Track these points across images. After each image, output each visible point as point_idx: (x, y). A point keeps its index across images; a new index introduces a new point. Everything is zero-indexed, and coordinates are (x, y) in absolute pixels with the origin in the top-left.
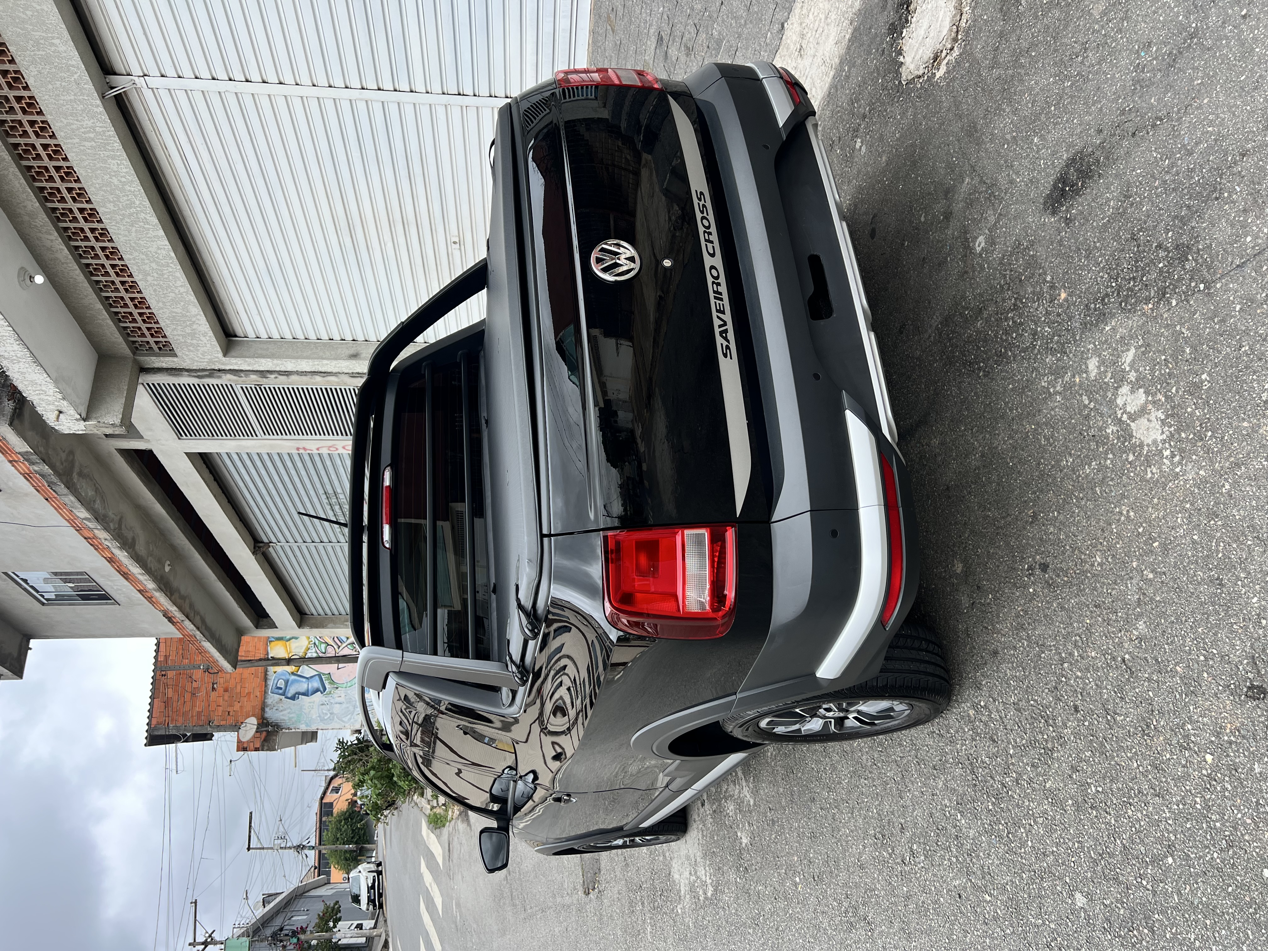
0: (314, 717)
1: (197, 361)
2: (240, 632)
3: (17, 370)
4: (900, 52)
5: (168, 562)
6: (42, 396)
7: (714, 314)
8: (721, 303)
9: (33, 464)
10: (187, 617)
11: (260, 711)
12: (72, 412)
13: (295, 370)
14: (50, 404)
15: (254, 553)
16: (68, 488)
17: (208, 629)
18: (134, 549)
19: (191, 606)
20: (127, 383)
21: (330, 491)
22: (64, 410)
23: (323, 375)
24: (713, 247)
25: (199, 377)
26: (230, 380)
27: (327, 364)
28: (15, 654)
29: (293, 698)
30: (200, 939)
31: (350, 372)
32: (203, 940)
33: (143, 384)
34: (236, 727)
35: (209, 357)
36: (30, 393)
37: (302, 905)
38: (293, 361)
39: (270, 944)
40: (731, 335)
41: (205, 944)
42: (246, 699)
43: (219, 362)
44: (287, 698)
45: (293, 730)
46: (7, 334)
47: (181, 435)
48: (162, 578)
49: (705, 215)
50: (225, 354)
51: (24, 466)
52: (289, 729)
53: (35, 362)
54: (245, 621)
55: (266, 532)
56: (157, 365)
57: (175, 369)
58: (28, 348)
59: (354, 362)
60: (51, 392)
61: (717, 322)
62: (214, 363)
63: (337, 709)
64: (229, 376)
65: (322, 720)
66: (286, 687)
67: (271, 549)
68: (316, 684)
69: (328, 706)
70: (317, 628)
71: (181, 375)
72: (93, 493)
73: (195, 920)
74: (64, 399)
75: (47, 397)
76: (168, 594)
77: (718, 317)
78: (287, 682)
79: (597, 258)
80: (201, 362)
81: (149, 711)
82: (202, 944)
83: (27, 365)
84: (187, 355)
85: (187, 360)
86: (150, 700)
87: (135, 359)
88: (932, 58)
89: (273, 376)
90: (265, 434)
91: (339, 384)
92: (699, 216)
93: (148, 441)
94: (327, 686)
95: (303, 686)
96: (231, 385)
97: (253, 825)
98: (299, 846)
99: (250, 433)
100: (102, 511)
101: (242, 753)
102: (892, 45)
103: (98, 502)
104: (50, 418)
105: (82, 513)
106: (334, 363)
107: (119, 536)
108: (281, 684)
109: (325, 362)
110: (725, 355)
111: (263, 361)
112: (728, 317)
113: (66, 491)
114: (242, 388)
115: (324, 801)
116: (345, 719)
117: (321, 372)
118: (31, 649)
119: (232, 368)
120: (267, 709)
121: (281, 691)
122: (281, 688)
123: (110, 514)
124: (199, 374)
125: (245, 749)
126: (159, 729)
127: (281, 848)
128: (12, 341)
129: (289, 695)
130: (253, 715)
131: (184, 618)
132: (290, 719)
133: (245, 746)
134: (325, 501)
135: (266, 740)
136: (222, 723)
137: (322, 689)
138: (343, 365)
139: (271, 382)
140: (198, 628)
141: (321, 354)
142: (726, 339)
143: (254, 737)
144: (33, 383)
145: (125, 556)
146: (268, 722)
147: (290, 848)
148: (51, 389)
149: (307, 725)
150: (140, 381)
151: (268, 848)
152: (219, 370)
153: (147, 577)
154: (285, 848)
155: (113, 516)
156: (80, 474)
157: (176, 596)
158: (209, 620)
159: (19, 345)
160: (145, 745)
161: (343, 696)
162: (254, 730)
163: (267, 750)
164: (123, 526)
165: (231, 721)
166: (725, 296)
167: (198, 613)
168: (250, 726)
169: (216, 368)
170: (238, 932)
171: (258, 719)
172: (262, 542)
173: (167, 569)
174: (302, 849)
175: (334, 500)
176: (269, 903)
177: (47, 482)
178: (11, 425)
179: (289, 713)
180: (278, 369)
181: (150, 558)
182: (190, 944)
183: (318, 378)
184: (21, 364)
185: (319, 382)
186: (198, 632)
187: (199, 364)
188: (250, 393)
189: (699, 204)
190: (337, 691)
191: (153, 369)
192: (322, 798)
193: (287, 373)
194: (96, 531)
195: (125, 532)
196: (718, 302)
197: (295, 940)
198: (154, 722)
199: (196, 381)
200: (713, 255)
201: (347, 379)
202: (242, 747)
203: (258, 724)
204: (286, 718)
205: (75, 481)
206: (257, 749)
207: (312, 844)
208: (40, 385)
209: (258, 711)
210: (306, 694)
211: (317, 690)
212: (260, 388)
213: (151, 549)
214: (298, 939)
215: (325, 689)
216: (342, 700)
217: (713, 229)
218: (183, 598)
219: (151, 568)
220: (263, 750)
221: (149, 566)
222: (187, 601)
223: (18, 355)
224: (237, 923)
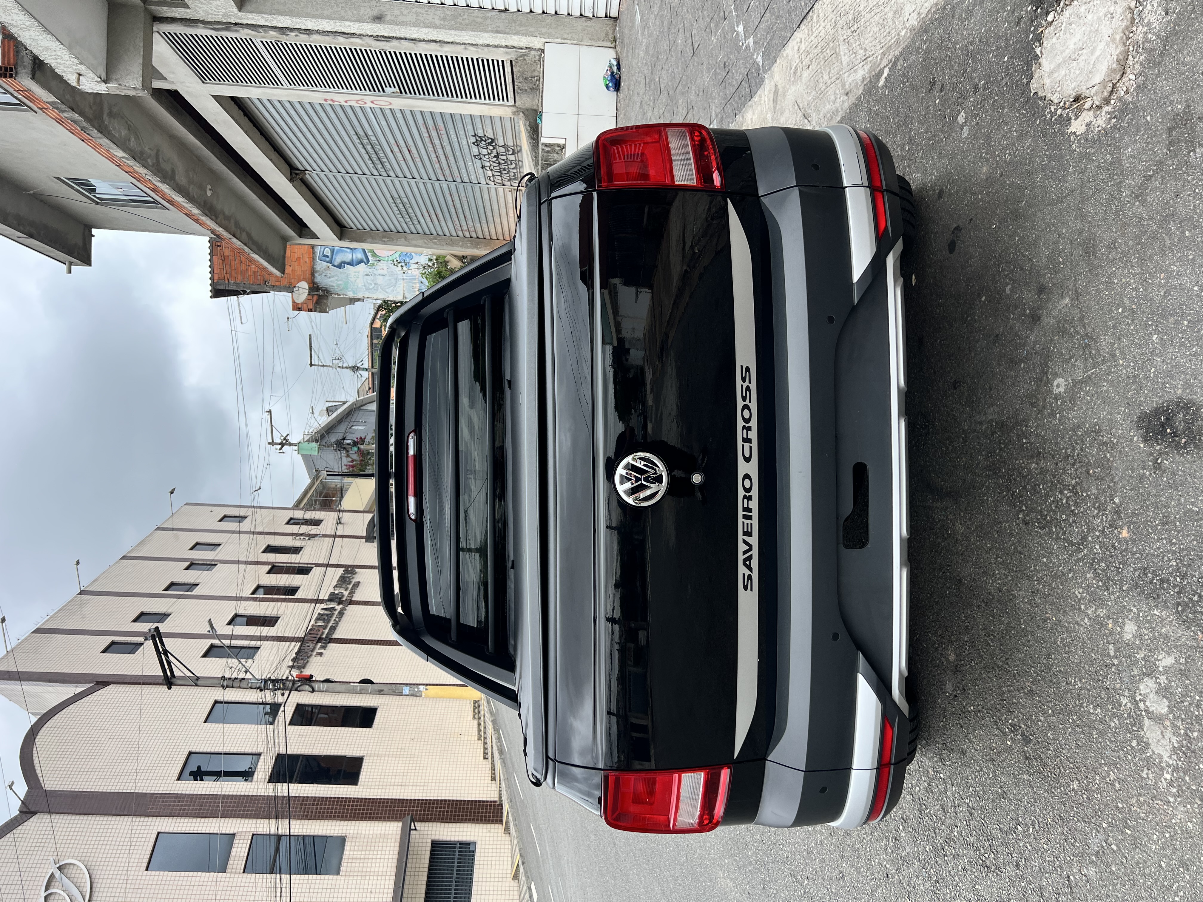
0: (359, 286)
1: (212, 14)
2: (285, 240)
3: (28, 37)
4: (1039, 38)
5: (209, 187)
6: (59, 61)
7: (741, 537)
8: (749, 522)
9: (63, 112)
10: (234, 236)
11: (310, 276)
12: (92, 75)
13: (316, 29)
14: (68, 67)
15: (291, 180)
16: (101, 133)
17: (255, 243)
18: (175, 180)
19: (237, 224)
20: (142, 38)
21: (361, 133)
22: (82, 73)
23: (346, 36)
24: (751, 447)
25: (215, 29)
26: (248, 35)
27: (350, 26)
28: (81, 244)
29: (339, 266)
30: (278, 440)
31: (375, 34)
32: (280, 441)
33: (158, 32)
34: (290, 288)
35: (224, 11)
36: (46, 57)
37: (359, 416)
38: (313, 20)
39: (335, 450)
40: (755, 563)
41: (282, 444)
42: (296, 264)
43: (235, 16)
44: (334, 265)
45: (342, 296)
46: (10, 5)
47: (205, 79)
48: (205, 203)
49: (747, 402)
50: (240, 9)
51: (55, 113)
52: (337, 294)
53: (45, 31)
54: (289, 231)
55: (300, 160)
56: (169, 15)
57: (190, 20)
58: (35, 19)
59: (379, 25)
60: (67, 57)
61: (742, 547)
62: (229, 16)
63: (380, 280)
64: (247, 31)
65: (368, 289)
66: (332, 255)
67: (307, 176)
68: (360, 255)
69: (372, 277)
70: (357, 242)
71: (197, 27)
72: (126, 131)
73: (272, 426)
74: (81, 63)
75: (63, 62)
76: (213, 217)
77: (745, 542)
78: (333, 251)
79: (622, 476)
80: (215, 15)
81: (210, 267)
82: (279, 444)
83: (38, 34)
84: (200, 8)
85: (201, 12)
86: (209, 257)
87: (146, 9)
88: (1072, 96)
89: (293, 34)
90: (290, 84)
91: (363, 45)
92: (740, 403)
93: (172, 83)
94: (370, 258)
95: (348, 257)
96: (250, 39)
97: (313, 345)
98: (354, 367)
99: (276, 82)
100: (138, 149)
101: (298, 312)
102: (1032, 21)
103: (133, 140)
104: (72, 79)
105: (119, 153)
106: (357, 25)
107: (158, 171)
108: (328, 252)
109: (347, 23)
110: (745, 588)
111: (281, 18)
112: (754, 541)
113: (99, 135)
114: (262, 42)
115: (374, 326)
116: (389, 290)
117: (344, 33)
118: (94, 236)
119: (249, 22)
120: (316, 275)
121: (328, 259)
122: (328, 257)
123: (146, 149)
124: (215, 26)
125: (300, 309)
126: (220, 284)
127: (339, 367)
128: (17, 11)
129: (336, 264)
130: (304, 280)
131: (231, 236)
132: (338, 286)
133: (300, 306)
134: (357, 141)
135: (318, 303)
136: (277, 284)
137: (365, 260)
138: (366, 28)
139: (292, 39)
140: (245, 244)
141: (343, 14)
142: (750, 568)
143: (307, 299)
144: (47, 49)
145: (166, 188)
146: (318, 286)
147: (346, 368)
148: (66, 55)
149: (354, 293)
150: (155, 29)
151: (327, 366)
152: (236, 24)
153: (191, 205)
154: (343, 367)
155: (149, 151)
156: (111, 115)
157: (221, 217)
158: (254, 235)
159: (25, 15)
160: (211, 297)
161: (385, 268)
162: (307, 294)
163: (319, 312)
164: (161, 160)
165: (285, 283)
166: (755, 514)
167: (244, 230)
168: (303, 290)
169: (233, 22)
170: (307, 438)
171: (308, 283)
172: (298, 169)
173: (209, 193)
174: (357, 370)
175: (365, 141)
176: (333, 412)
177: (79, 127)
178: (33, 78)
179: (337, 280)
180: (298, 27)
181: (192, 187)
182: (269, 444)
183: (341, 39)
184: (31, 32)
185: (342, 42)
186: (245, 247)
187: (214, 16)
188: (272, 48)
189: (742, 386)
190: (379, 264)
191: (167, 18)
192: (372, 323)
193: (308, 32)
194: (135, 167)
195: (163, 165)
196: (746, 521)
197: (356, 449)
198: (216, 277)
199: (214, 33)
200: (748, 460)
201: (371, 41)
202: (297, 307)
203: (310, 288)
204: (335, 285)
205: (106, 122)
206: (310, 310)
207: (366, 366)
208: (55, 51)
209: (308, 275)
210: (351, 264)
211: (361, 261)
212: (281, 44)
213: (191, 176)
214: (359, 448)
215: (368, 261)
216: (384, 272)
217: (754, 423)
218: (228, 218)
219: (194, 197)
220: (315, 311)
221: (191, 194)
222: (232, 221)
223: (27, 24)
224: (306, 431)
